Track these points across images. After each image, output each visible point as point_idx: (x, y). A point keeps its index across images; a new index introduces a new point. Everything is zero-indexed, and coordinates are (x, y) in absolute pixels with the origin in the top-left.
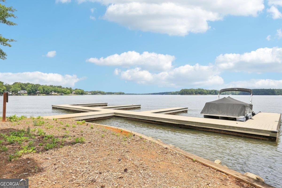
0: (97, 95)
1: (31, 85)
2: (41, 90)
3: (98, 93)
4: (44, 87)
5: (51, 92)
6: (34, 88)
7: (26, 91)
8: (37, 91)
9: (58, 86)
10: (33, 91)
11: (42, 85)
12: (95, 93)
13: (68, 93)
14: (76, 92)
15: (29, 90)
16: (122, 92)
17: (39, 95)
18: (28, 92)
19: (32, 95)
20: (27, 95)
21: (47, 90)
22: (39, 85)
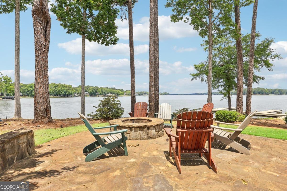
0: (143, 95)
1: (92, 88)
2: (100, 92)
3: (144, 93)
4: (102, 89)
5: (108, 93)
6: (95, 90)
7: (87, 93)
8: (96, 92)
9: (112, 87)
10: (94, 93)
11: (100, 87)
12: (142, 94)
13: (122, 94)
14: (127, 93)
15: (91, 92)
16: (167, 93)
17: (99, 96)
18: (90, 94)
19: (93, 96)
20: (89, 96)
21: (105, 92)
22: (98, 88)
